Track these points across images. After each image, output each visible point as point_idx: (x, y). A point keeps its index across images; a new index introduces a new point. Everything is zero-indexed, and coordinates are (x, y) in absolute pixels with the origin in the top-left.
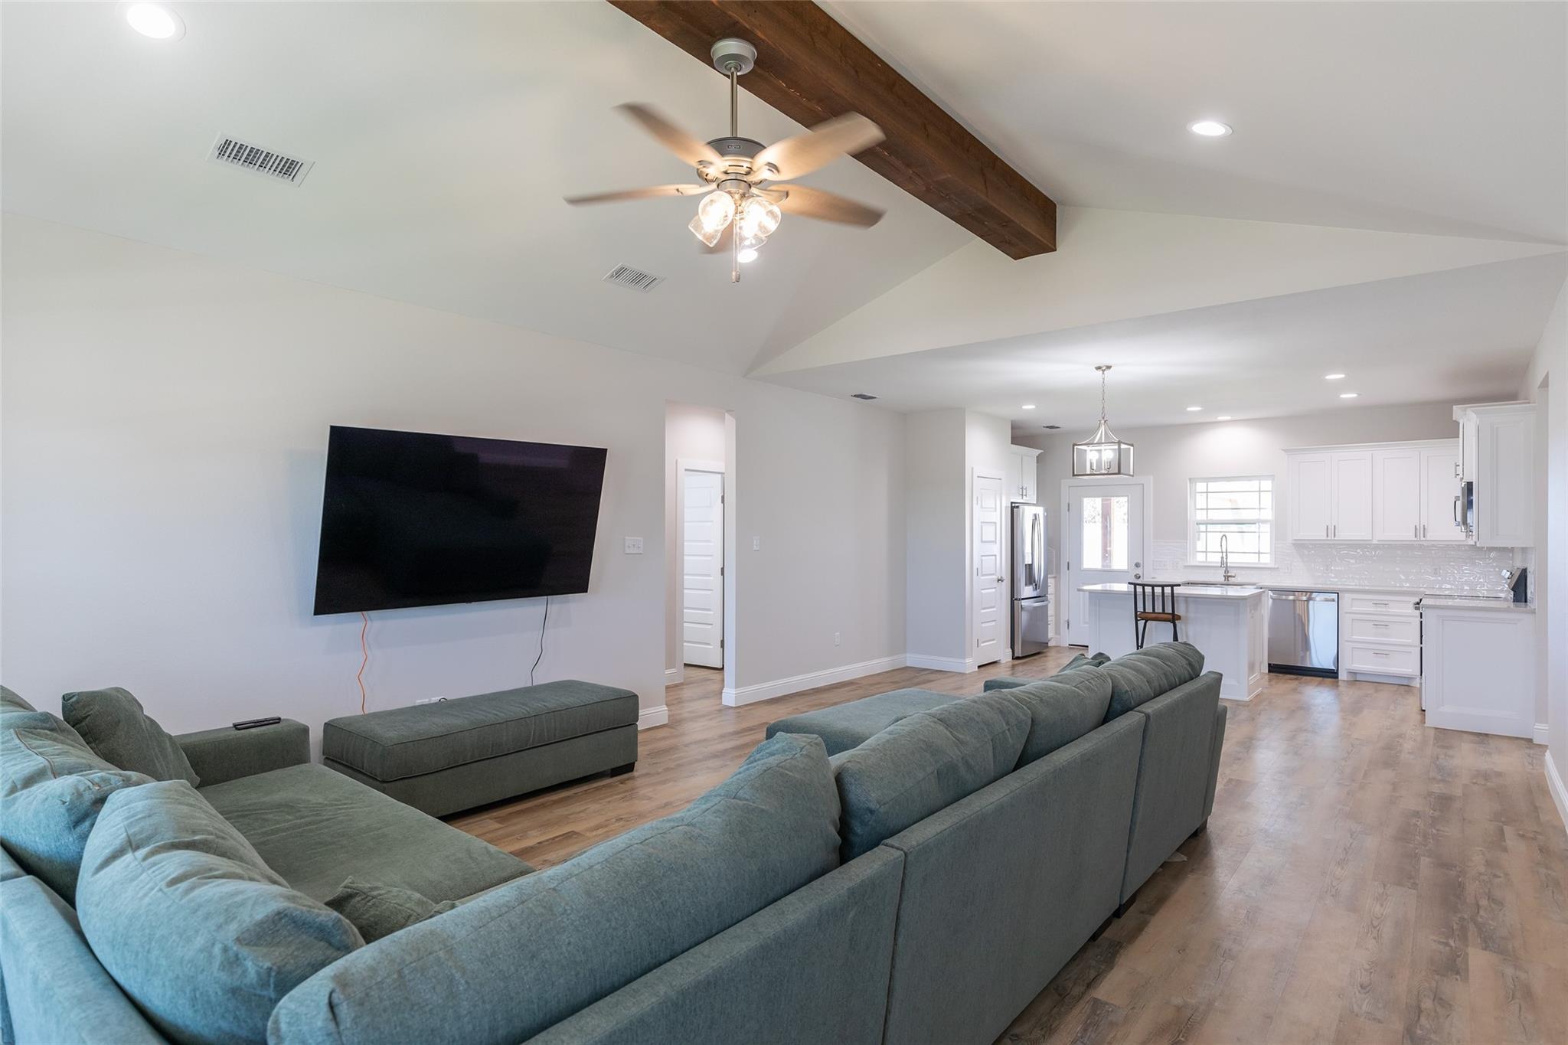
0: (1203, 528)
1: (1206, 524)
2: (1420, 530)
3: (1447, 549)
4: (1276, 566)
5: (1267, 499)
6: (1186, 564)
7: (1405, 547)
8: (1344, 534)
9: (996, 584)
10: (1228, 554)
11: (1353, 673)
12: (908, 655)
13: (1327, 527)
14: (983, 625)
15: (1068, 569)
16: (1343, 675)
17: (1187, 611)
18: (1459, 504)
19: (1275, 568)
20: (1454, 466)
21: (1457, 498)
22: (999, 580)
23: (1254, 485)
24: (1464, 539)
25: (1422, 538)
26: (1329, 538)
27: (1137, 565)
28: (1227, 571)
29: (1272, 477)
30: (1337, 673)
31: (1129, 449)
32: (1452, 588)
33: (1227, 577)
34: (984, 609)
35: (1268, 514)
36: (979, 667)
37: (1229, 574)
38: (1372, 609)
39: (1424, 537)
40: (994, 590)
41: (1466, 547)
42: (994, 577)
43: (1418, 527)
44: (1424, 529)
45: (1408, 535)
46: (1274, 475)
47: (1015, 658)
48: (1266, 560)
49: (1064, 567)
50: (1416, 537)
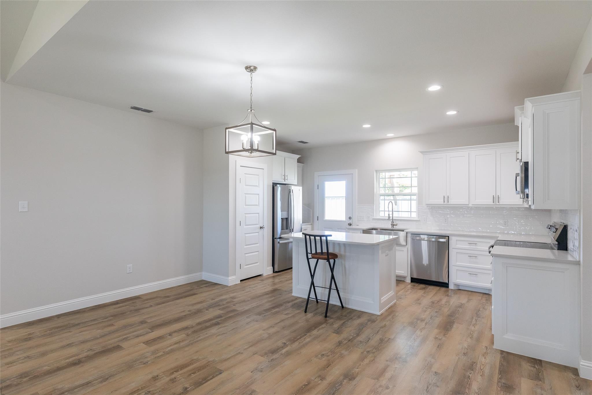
0: (382, 198)
1: (384, 195)
2: (496, 198)
3: (512, 209)
4: (419, 219)
5: (415, 182)
6: (373, 218)
7: (487, 209)
8: (453, 201)
9: (259, 230)
10: (393, 212)
11: (456, 285)
12: (203, 273)
13: (444, 196)
14: (246, 255)
15: (318, 220)
16: (451, 287)
17: (345, 252)
18: (519, 178)
19: (418, 221)
20: (515, 153)
21: (517, 175)
22: (261, 228)
23: (408, 173)
24: (522, 204)
25: (497, 203)
26: (445, 203)
27: (350, 218)
28: (393, 222)
29: (417, 169)
30: (448, 284)
31: (273, 133)
32: (514, 234)
33: (393, 225)
34: (247, 245)
35: (415, 190)
36: (241, 281)
37: (394, 224)
38: (467, 247)
39: (498, 202)
40: (257, 234)
41: (523, 209)
42: (258, 226)
43: (495, 196)
44: (498, 198)
45: (489, 201)
46: (418, 168)
47: (274, 272)
48: (414, 215)
49: (316, 218)
50: (493, 203)
